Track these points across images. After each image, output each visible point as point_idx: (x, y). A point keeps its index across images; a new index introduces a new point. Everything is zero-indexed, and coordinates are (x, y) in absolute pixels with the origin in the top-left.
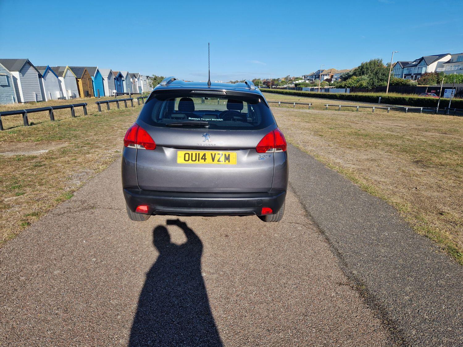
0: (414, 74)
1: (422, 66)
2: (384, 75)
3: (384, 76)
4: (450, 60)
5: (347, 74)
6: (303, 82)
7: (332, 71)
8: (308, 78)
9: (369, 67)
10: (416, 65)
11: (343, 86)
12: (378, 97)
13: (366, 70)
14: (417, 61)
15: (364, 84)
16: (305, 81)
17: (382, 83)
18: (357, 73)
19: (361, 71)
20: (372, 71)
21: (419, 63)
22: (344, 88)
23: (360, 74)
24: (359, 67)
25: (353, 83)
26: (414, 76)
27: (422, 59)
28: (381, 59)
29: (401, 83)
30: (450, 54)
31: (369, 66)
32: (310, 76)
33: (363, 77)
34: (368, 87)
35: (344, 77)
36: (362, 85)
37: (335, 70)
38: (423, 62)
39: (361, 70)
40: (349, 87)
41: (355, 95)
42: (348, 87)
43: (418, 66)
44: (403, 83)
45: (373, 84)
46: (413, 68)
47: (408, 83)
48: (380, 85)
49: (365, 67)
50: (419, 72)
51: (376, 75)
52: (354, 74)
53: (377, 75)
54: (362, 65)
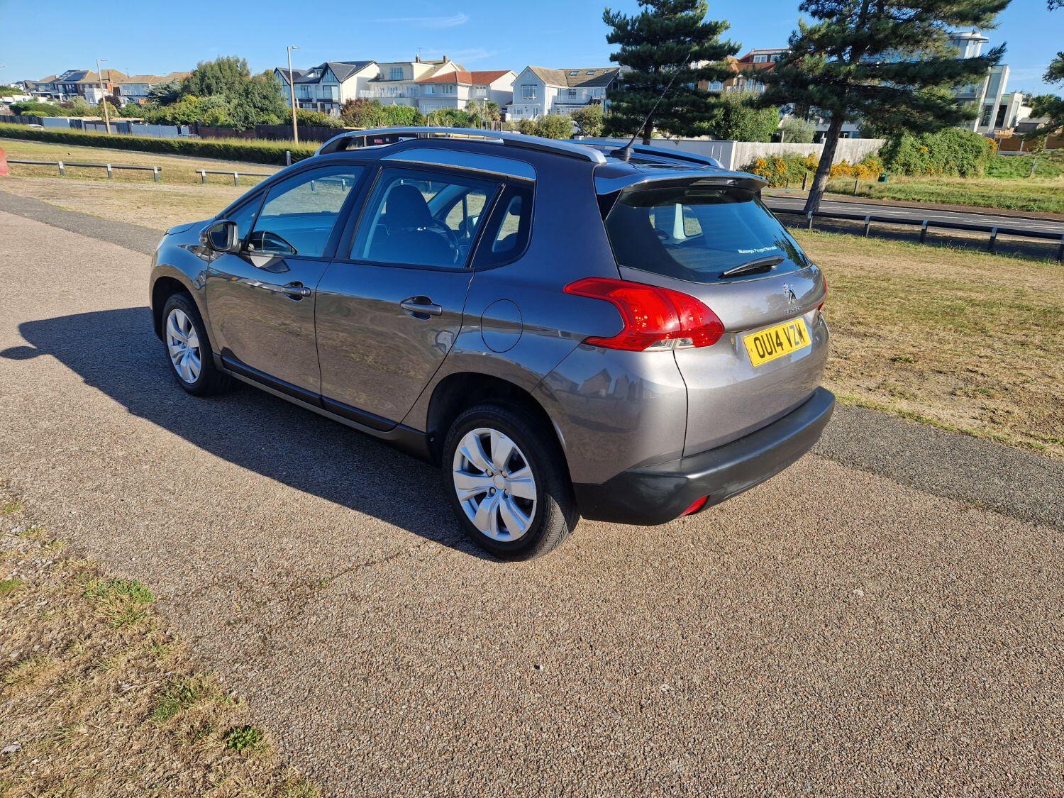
0: (318, 100)
1: (331, 84)
2: (265, 97)
3: (267, 102)
4: (379, 75)
5: (165, 89)
6: (30, 101)
7: (112, 75)
8: (42, 89)
9: (218, 74)
10: (316, 81)
11: (169, 119)
12: (283, 153)
13: (213, 81)
14: (316, 71)
15: (223, 118)
16: (36, 100)
17: (266, 118)
18: (193, 87)
19: (203, 82)
20: (228, 86)
21: (322, 75)
22: (173, 124)
23: (202, 90)
24: (194, 74)
25: (193, 111)
26: (319, 104)
27: (326, 68)
28: (244, 60)
29: (310, 120)
30: (376, 63)
31: (219, 72)
32: (46, 85)
33: (214, 98)
34: (236, 126)
35: (160, 95)
36: (216, 120)
37: (120, 74)
38: (328, 76)
39: (202, 80)
40: (186, 123)
41: (224, 145)
42: (182, 123)
43: (322, 84)
44: (314, 119)
45: (246, 118)
46: (313, 86)
47: (324, 120)
48: (263, 122)
49: (209, 74)
50: (327, 97)
51: (247, 97)
52: (186, 89)
53: (250, 96)
54: (200, 68)
